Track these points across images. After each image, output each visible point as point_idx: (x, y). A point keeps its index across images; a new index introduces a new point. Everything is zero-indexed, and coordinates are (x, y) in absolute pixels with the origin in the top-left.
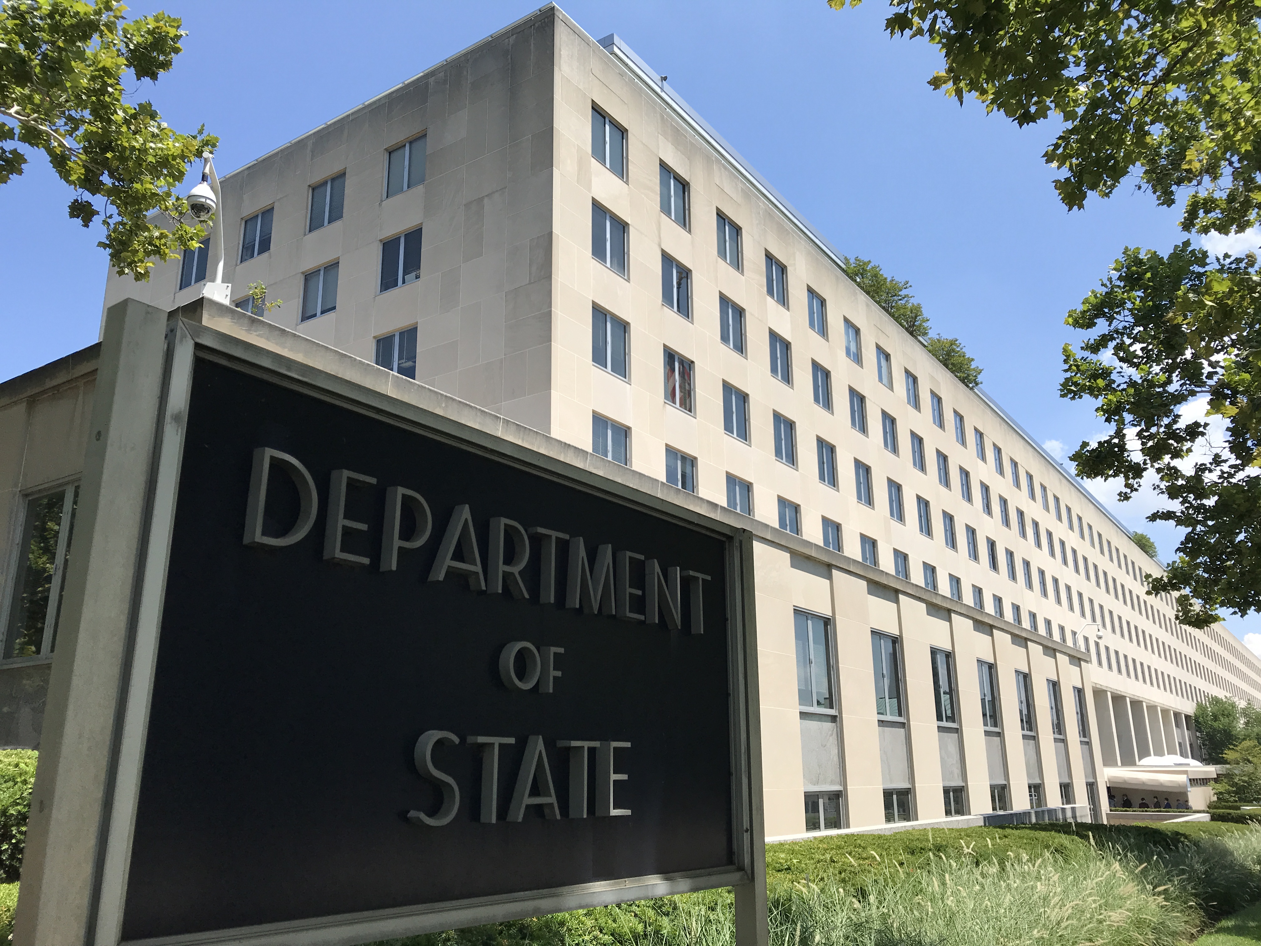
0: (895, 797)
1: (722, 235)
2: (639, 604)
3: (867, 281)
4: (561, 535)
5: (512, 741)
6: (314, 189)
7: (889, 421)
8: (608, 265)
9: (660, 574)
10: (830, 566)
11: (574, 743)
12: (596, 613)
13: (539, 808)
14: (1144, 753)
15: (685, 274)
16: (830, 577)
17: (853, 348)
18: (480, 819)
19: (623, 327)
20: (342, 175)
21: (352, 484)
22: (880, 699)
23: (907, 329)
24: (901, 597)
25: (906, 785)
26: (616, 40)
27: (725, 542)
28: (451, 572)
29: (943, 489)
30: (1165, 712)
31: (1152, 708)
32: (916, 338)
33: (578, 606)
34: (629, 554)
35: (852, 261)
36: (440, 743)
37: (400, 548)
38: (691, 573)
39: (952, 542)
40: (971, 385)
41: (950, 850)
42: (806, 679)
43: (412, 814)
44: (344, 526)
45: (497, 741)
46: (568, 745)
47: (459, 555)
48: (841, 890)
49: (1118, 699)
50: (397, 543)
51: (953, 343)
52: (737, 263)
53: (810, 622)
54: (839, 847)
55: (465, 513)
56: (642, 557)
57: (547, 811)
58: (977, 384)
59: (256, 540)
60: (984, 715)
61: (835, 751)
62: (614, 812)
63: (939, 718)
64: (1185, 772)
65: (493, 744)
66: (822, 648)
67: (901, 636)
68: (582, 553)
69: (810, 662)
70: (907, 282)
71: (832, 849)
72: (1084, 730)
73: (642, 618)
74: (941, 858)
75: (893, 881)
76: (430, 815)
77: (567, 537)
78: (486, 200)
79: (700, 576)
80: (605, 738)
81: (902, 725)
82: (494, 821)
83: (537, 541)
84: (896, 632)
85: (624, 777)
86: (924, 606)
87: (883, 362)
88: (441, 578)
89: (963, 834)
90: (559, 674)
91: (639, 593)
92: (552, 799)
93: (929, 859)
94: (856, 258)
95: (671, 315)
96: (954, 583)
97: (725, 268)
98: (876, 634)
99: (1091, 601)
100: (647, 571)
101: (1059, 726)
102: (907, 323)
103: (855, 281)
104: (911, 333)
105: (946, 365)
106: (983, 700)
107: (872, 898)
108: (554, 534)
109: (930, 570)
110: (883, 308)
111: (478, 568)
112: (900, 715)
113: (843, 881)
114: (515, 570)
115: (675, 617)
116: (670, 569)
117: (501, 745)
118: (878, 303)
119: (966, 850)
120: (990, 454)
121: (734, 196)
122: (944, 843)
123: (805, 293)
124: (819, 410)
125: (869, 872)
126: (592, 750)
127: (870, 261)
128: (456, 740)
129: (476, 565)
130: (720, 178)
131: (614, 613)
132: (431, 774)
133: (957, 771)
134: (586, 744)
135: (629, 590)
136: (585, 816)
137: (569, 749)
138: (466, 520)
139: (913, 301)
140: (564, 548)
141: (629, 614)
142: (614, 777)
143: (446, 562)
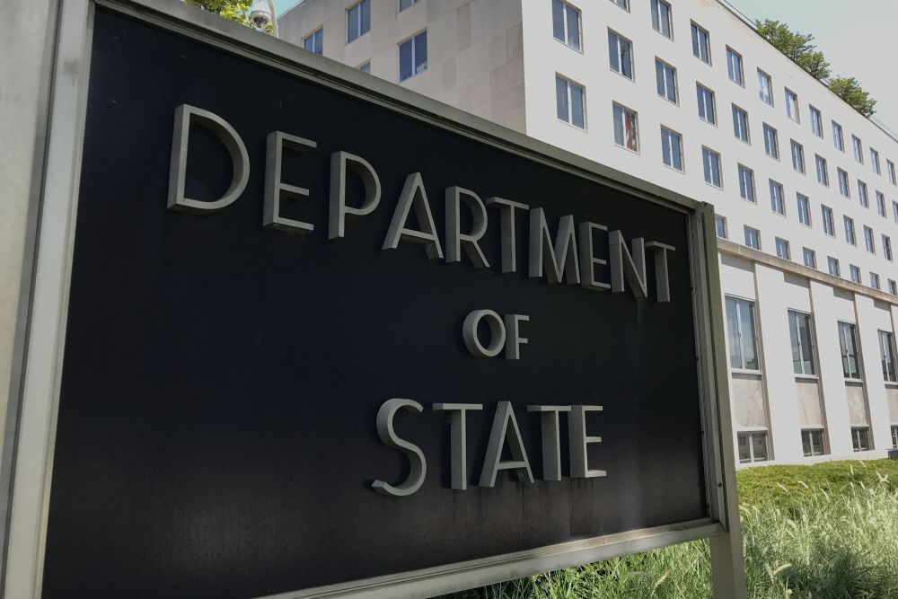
0: (811, 435)
1: (655, 12)
2: (604, 273)
3: (776, 38)
4: (520, 205)
5: (479, 407)
6: (349, 11)
7: (797, 148)
8: (566, 42)
9: (624, 243)
10: (753, 262)
11: (545, 408)
12: (560, 281)
13: (513, 473)
15: (627, 44)
16: (753, 270)
17: (766, 93)
18: (450, 483)
19: (579, 90)
21: (288, 147)
22: (796, 361)
23: (810, 74)
24: (812, 282)
25: (819, 426)
27: (687, 215)
28: (404, 240)
29: (844, 199)
32: (818, 80)
33: (541, 275)
34: (591, 225)
35: (763, 23)
36: (402, 411)
37: (346, 214)
38: (656, 244)
39: (852, 239)
40: (866, 115)
41: (867, 479)
42: (736, 348)
43: (377, 484)
44: (281, 190)
45: (463, 407)
46: (538, 410)
47: (413, 223)
48: (778, 511)
50: (344, 209)
51: (851, 81)
52: (668, 32)
53: (738, 305)
54: (771, 476)
55: (417, 181)
56: (605, 228)
57: (521, 475)
58: (872, 113)
59: (178, 202)
60: (885, 373)
61: (760, 402)
62: (589, 474)
63: (846, 375)
65: (460, 411)
66: (748, 324)
67: (813, 314)
68: (543, 223)
69: (739, 335)
70: (810, 36)
71: (765, 477)
73: (608, 286)
74: (859, 484)
75: (821, 503)
76: (394, 485)
77: (526, 207)
78: (472, 4)
79: (665, 247)
80: (577, 401)
81: (815, 381)
82: (464, 487)
83: (496, 213)
84: (808, 310)
85: (598, 439)
86: (832, 289)
87: (791, 101)
88: (395, 246)
89: (874, 465)
90: (525, 341)
91: (604, 262)
92: (525, 464)
93: (849, 486)
94: (767, 21)
95: (618, 77)
96: (854, 272)
97: (658, 37)
98: (792, 313)
100: (611, 242)
102: (810, 68)
103: (765, 38)
104: (814, 77)
105: (845, 100)
106: (883, 362)
107: (805, 517)
108: (513, 204)
109: (834, 262)
110: (790, 58)
111: (434, 237)
112: (813, 373)
113: (778, 502)
114: (474, 239)
115: (642, 286)
116: (635, 241)
117: (467, 411)
118: (786, 54)
119: (882, 480)
120: (884, 167)
122: (861, 473)
123: (724, 52)
124: (740, 143)
125: (799, 496)
126: (563, 415)
127: (778, 22)
128: (420, 408)
129: (432, 233)
131: (579, 282)
132: (393, 442)
133: (862, 415)
134: (557, 409)
135: (593, 260)
136: (560, 479)
137: (540, 414)
138: (418, 188)
139: (816, 50)
140: (524, 220)
141: (594, 283)
142: (587, 440)
143: (399, 230)
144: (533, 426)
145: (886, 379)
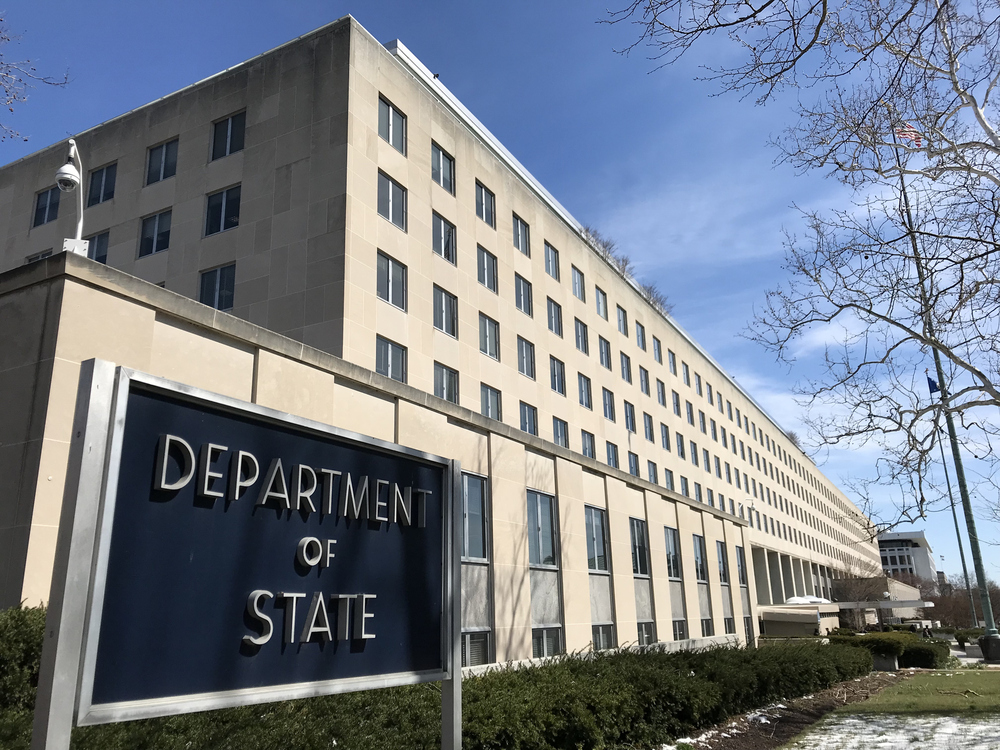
0: (601, 631)
1: (480, 199)
2: (385, 511)
4: (336, 473)
5: (304, 595)
6: (152, 150)
7: (605, 344)
8: (391, 220)
9: (399, 492)
10: (556, 456)
11: (341, 596)
12: (357, 518)
13: (319, 634)
14: (790, 594)
15: (451, 228)
17: (579, 288)
18: (284, 640)
19: (402, 268)
20: (175, 140)
22: (591, 557)
23: (618, 274)
24: (609, 477)
25: (609, 622)
26: (400, 45)
27: (442, 469)
28: (269, 499)
29: (644, 395)
30: (806, 563)
31: (796, 561)
33: (345, 515)
34: (379, 481)
36: (262, 597)
37: (241, 486)
38: (419, 490)
39: (650, 436)
43: (246, 637)
44: (209, 476)
45: (295, 595)
46: (337, 597)
47: (275, 488)
49: (772, 554)
50: (239, 483)
52: (491, 221)
53: (539, 499)
55: (279, 464)
56: (387, 482)
57: (324, 636)
59: (162, 487)
60: (669, 568)
61: (555, 598)
62: (365, 636)
63: (635, 571)
64: (817, 608)
65: (293, 597)
66: (548, 519)
67: (607, 509)
68: (350, 482)
69: (539, 529)
72: (744, 579)
73: (387, 518)
76: (256, 637)
77: (340, 473)
78: (293, 167)
79: (425, 492)
80: (360, 592)
81: (607, 576)
82: (293, 641)
83: (322, 478)
84: (604, 506)
85: (372, 615)
86: (625, 486)
87: (601, 299)
88: (264, 503)
90: (333, 555)
91: (385, 504)
92: (327, 629)
95: (440, 260)
96: (652, 468)
97: (482, 225)
98: (588, 508)
99: (754, 481)
100: (391, 491)
101: (725, 576)
105: (648, 302)
106: (668, 556)
108: (332, 472)
109: (634, 457)
110: (602, 258)
111: (286, 496)
112: (606, 568)
114: (308, 494)
115: (408, 518)
116: (406, 488)
117: (297, 597)
118: (598, 254)
120: (680, 369)
121: (489, 170)
123: (543, 246)
124: (552, 335)
126: (352, 600)
128: (272, 595)
129: (284, 494)
130: (479, 154)
131: (368, 518)
132: (257, 615)
133: (648, 611)
134: (348, 596)
135: (379, 503)
136: (347, 639)
138: (279, 467)
140: (340, 483)
141: (378, 518)
142: (365, 615)
143: (267, 493)
144: (334, 606)
145: (670, 575)
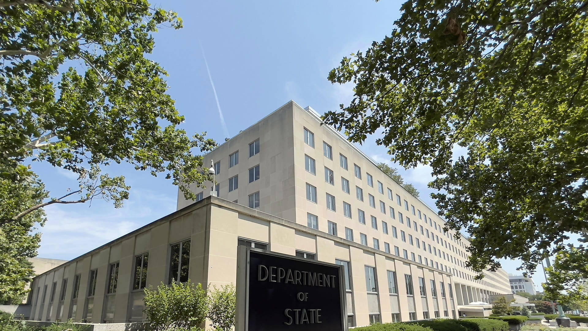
0: (395, 315)
2: (321, 283)
3: (384, 169)
4: (307, 272)
5: (300, 310)
6: (230, 156)
7: (392, 209)
8: (310, 172)
9: (325, 277)
10: (375, 253)
12: (314, 286)
13: (305, 321)
14: (471, 301)
15: (331, 172)
16: (374, 256)
17: (381, 189)
18: (296, 323)
19: (314, 188)
20: (238, 151)
21: (273, 269)
22: (390, 289)
23: (396, 183)
24: (396, 261)
25: (398, 312)
26: (310, 108)
27: (338, 268)
28: (289, 281)
29: (409, 228)
30: (477, 289)
31: (473, 288)
33: (310, 285)
34: (319, 274)
36: (289, 311)
39: (412, 243)
40: (416, 197)
43: (285, 323)
44: (272, 276)
45: (298, 310)
46: (310, 310)
49: (463, 286)
50: (280, 278)
51: (410, 185)
52: (346, 168)
53: (369, 269)
55: (290, 271)
56: (322, 274)
57: (307, 322)
58: (418, 197)
59: (260, 280)
60: (421, 292)
61: (377, 303)
62: (319, 322)
63: (408, 293)
64: (483, 306)
67: (396, 271)
68: (310, 275)
72: (451, 295)
73: (322, 286)
76: (287, 323)
78: (276, 157)
79: (334, 276)
80: (316, 308)
81: (397, 296)
82: (298, 324)
83: (302, 274)
84: (394, 270)
85: (320, 316)
86: (403, 263)
87: (390, 192)
88: (287, 283)
90: (308, 297)
91: (322, 281)
92: (308, 320)
94: (381, 163)
96: (412, 255)
98: (388, 271)
99: (455, 258)
100: (323, 277)
101: (444, 294)
102: (396, 180)
103: (381, 170)
104: (398, 184)
105: (408, 192)
108: (305, 272)
109: (405, 251)
110: (389, 177)
111: (293, 280)
112: (396, 293)
114: (299, 280)
115: (329, 285)
116: (327, 276)
118: (388, 175)
120: (423, 217)
121: (345, 149)
123: (366, 175)
124: (371, 208)
128: (291, 310)
130: (340, 143)
131: (317, 285)
132: (287, 316)
133: (413, 308)
134: (313, 310)
135: (320, 281)
136: (313, 323)
140: (307, 274)
141: (320, 285)
142: (318, 316)
143: (288, 280)
144: (309, 313)
145: (421, 295)
